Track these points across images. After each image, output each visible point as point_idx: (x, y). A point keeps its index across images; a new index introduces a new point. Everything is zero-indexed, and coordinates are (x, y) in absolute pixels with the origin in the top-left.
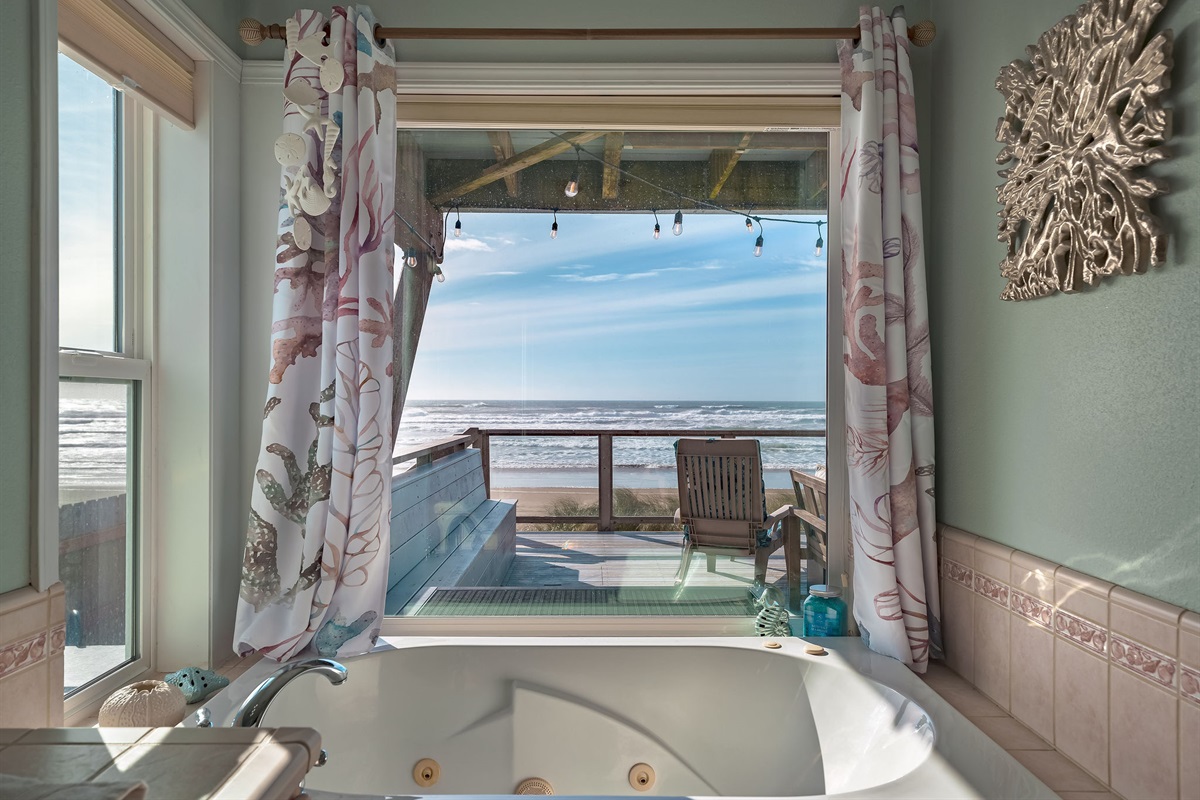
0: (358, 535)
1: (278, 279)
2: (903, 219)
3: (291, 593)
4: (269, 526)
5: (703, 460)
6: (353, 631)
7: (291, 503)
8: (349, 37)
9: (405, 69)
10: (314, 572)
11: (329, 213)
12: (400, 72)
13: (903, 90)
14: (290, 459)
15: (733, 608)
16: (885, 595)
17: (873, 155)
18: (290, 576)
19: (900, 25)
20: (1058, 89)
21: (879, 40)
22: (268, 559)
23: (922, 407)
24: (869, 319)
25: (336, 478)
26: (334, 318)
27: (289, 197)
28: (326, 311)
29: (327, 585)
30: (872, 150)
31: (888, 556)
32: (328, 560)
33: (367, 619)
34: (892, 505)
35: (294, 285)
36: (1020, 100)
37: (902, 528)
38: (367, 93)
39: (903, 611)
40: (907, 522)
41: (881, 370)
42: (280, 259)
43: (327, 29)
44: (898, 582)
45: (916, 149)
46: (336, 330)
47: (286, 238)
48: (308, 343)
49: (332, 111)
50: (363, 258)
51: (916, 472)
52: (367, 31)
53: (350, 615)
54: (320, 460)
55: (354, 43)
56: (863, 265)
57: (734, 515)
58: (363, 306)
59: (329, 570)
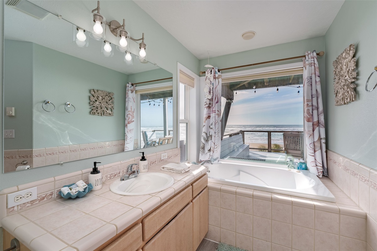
0: (216, 145)
1: (205, 108)
2: (317, 90)
3: (207, 153)
4: (204, 143)
5: (290, 138)
6: (215, 160)
7: (207, 141)
8: (214, 72)
9: (223, 75)
10: (210, 150)
11: (212, 98)
12: (222, 75)
13: (316, 66)
14: (206, 134)
15: (285, 164)
16: (312, 162)
17: (309, 79)
18: (206, 151)
19: (315, 54)
20: (341, 66)
21: (310, 57)
22: (203, 148)
23: (322, 126)
24: (308, 110)
25: (213, 137)
26: (212, 113)
27: (206, 96)
28: (211, 112)
29: (212, 152)
30: (308, 78)
31: (313, 155)
32: (212, 149)
33: (217, 158)
34: (314, 145)
35: (207, 109)
36: (336, 68)
37: (316, 149)
38: (217, 80)
39: (316, 165)
40: (318, 148)
41: (311, 119)
42: (205, 105)
43: (211, 71)
44: (315, 160)
45: (319, 77)
46: (213, 115)
47: (206, 102)
48: (209, 117)
49: (212, 83)
50: (217, 104)
51: (320, 139)
52: (217, 71)
53: (215, 157)
54: (211, 134)
55: (215, 73)
56: (307, 100)
57: (297, 149)
58: (216, 111)
59: (212, 150)
